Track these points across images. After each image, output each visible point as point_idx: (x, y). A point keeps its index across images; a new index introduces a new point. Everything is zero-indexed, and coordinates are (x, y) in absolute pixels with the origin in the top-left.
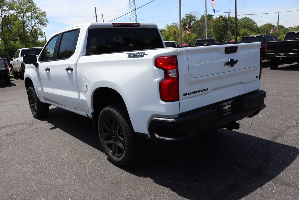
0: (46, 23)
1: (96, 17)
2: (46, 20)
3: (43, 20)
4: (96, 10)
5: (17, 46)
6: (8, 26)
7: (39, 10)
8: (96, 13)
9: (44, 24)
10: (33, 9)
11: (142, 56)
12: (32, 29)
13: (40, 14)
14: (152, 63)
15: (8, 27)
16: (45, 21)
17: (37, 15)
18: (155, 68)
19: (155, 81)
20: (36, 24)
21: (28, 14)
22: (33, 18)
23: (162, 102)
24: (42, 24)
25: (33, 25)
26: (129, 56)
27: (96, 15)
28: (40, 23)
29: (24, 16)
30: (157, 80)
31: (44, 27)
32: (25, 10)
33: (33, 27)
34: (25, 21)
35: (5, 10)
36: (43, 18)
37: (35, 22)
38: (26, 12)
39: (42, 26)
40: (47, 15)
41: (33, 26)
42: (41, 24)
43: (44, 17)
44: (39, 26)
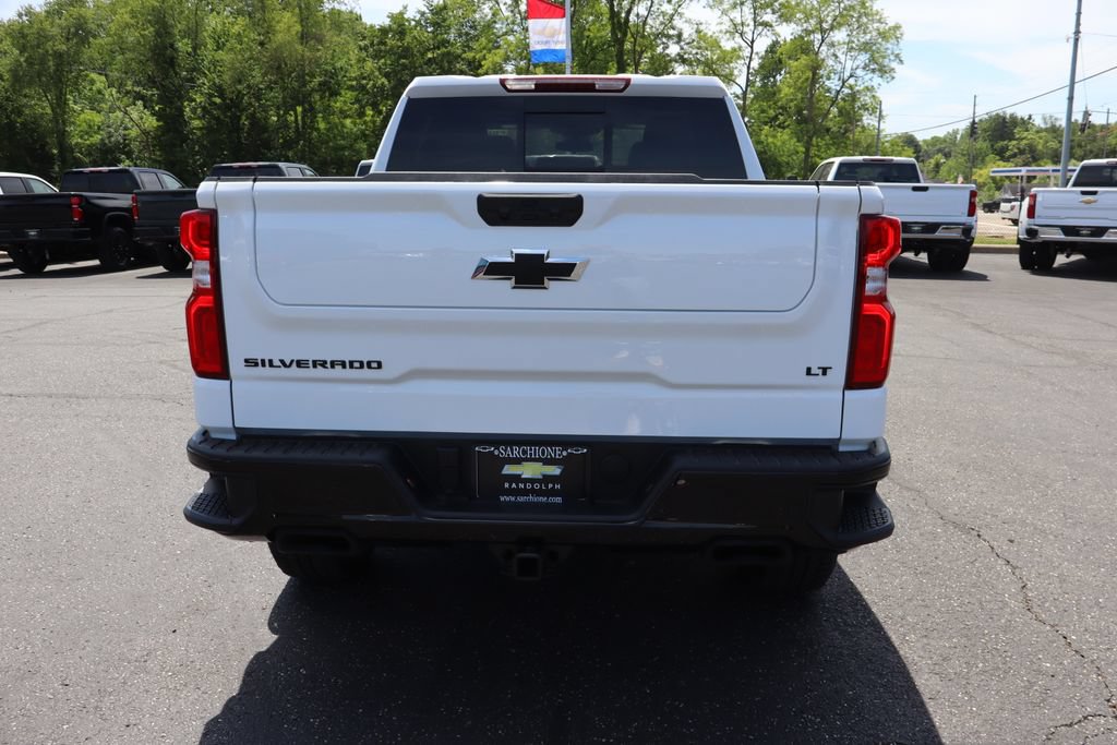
0: (894, 65)
1: (1076, 40)
2: (897, 56)
3: (884, 57)
4: (1079, 14)
5: (779, 144)
6: (774, 77)
7: (879, 21)
8: (1078, 24)
9: (883, 71)
10: (860, 17)
12: (838, 88)
13: (879, 34)
15: (775, 81)
16: (892, 57)
17: (868, 37)
20: (860, 72)
21: (840, 35)
22: (852, 48)
24: (880, 70)
25: (847, 74)
27: (1077, 32)
28: (872, 67)
29: (823, 41)
31: (884, 84)
32: (829, 19)
33: (844, 82)
34: (823, 60)
35: (766, 25)
36: (887, 49)
37: (857, 63)
38: (832, 28)
39: (876, 80)
40: (904, 37)
41: (846, 78)
42: (873, 71)
43: (889, 46)
44: (867, 78)
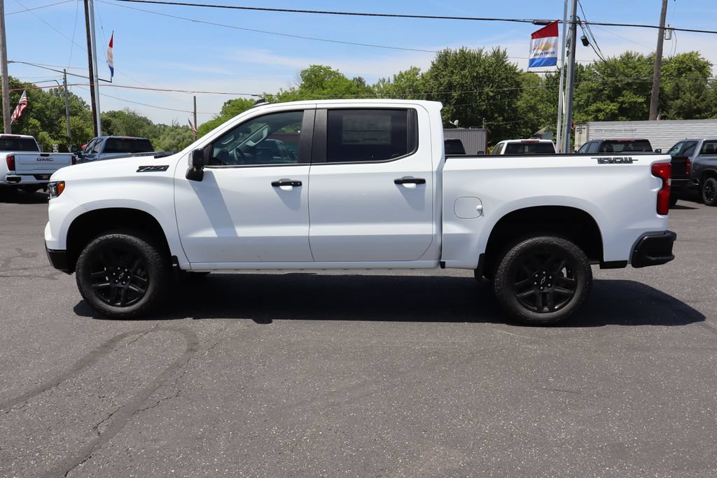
11: (631, 161)
14: (649, 171)
18: (653, 176)
19: (654, 192)
23: (659, 216)
26: (601, 161)
30: (656, 190)
